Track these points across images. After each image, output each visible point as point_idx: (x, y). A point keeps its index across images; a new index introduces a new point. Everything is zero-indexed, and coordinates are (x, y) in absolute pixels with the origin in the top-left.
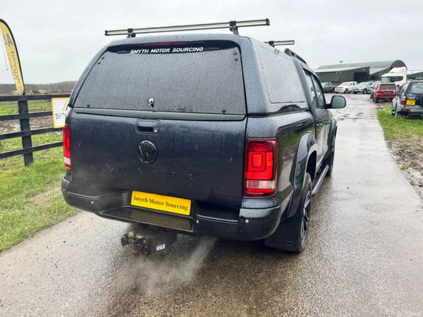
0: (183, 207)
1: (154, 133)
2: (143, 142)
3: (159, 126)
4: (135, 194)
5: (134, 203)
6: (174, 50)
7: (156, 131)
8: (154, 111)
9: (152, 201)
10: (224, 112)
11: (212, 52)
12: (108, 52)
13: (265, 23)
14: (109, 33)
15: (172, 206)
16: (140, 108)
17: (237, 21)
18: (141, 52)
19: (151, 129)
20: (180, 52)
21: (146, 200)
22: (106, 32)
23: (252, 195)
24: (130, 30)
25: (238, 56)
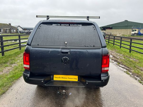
0: (75, 79)
1: (68, 54)
2: (64, 57)
3: (70, 52)
4: (55, 76)
5: (55, 79)
6: (71, 25)
7: (69, 53)
8: (66, 46)
9: (62, 78)
10: (94, 46)
11: (85, 26)
12: (42, 24)
13: (99, 18)
14: (38, 17)
15: (71, 78)
16: (62, 45)
17: (89, 16)
18: (57, 25)
19: (67, 53)
20: (73, 26)
21: (60, 78)
22: (37, 16)
23: (104, 72)
24: (48, 16)
25: (95, 28)
